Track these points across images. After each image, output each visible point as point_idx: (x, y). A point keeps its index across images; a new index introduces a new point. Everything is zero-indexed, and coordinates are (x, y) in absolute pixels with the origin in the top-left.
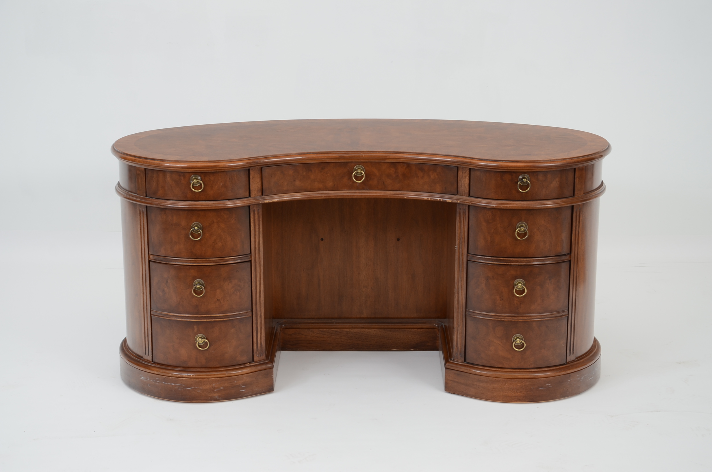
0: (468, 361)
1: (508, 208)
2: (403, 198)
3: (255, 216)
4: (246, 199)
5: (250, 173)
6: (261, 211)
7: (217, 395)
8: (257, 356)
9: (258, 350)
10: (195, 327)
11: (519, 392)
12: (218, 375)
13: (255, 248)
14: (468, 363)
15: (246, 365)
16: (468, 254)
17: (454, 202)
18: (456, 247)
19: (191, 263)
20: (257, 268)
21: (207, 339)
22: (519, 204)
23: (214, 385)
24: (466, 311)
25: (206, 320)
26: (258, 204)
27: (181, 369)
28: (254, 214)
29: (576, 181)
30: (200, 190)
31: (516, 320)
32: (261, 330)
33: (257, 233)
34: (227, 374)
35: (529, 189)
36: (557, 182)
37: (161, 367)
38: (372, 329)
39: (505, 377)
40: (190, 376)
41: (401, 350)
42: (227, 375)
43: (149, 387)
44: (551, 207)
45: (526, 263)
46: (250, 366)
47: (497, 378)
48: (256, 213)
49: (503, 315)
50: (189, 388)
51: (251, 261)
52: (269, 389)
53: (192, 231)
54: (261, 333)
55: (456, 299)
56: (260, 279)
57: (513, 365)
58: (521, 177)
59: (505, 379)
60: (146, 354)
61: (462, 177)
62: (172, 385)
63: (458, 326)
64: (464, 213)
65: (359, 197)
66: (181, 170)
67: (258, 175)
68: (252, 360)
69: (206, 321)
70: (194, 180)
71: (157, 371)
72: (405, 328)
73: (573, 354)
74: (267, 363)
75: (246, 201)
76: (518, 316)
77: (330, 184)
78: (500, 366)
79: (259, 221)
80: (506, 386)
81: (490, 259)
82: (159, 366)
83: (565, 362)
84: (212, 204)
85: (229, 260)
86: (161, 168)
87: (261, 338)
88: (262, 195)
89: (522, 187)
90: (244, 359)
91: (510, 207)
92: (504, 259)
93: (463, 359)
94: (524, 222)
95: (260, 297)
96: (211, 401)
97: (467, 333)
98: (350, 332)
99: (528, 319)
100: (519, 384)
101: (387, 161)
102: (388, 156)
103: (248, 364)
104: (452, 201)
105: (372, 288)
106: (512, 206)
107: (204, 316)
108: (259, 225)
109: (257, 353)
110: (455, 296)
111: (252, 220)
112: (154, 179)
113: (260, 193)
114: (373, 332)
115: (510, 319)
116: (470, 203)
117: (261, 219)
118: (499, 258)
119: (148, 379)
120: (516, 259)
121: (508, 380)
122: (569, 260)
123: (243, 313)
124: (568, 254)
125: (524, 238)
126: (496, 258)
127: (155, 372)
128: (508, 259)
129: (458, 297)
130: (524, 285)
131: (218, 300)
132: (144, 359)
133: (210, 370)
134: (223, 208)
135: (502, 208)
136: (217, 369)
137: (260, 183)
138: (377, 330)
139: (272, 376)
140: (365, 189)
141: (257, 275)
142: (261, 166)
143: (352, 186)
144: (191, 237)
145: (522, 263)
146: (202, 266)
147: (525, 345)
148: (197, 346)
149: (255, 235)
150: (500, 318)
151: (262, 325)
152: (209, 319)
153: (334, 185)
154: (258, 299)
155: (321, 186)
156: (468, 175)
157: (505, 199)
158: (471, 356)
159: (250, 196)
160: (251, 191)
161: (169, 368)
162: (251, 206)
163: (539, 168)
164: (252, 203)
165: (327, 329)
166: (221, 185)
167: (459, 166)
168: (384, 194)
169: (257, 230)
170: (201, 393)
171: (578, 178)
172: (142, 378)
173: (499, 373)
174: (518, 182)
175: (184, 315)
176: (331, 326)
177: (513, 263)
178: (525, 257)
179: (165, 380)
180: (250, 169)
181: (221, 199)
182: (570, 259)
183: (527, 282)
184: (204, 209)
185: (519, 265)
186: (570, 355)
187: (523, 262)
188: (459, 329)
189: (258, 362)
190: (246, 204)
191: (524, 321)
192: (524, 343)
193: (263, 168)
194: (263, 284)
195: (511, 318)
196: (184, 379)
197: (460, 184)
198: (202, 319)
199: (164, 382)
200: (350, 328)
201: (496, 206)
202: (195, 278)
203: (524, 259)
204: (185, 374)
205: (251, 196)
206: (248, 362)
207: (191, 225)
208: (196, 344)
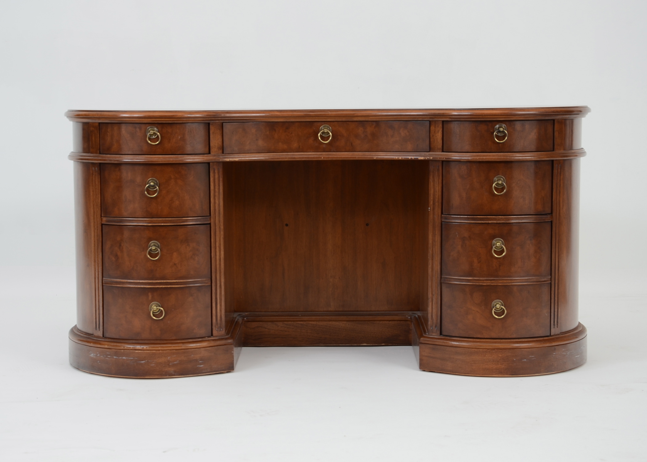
0: (444, 333)
1: (484, 160)
2: (373, 159)
3: (214, 176)
4: (206, 155)
5: (210, 128)
6: (221, 170)
7: (172, 369)
8: (216, 330)
9: (217, 323)
10: (150, 294)
11: (500, 364)
12: (174, 347)
13: (215, 210)
14: (444, 335)
15: (204, 339)
16: (443, 215)
17: (426, 158)
18: (429, 208)
19: (146, 223)
20: (217, 232)
21: (162, 307)
22: (496, 155)
23: (169, 358)
24: (441, 278)
25: (161, 286)
26: (218, 163)
27: (134, 341)
28: (214, 172)
29: (555, 134)
30: (157, 143)
31: (495, 284)
32: (221, 302)
33: (218, 194)
34: (184, 346)
35: (506, 138)
36: (535, 133)
37: (112, 340)
38: (340, 322)
39: (485, 348)
40: (143, 348)
41: (371, 345)
42: (183, 348)
43: (99, 363)
44: (530, 160)
45: (505, 221)
46: (209, 340)
47: (477, 348)
48: (216, 171)
49: (481, 279)
50: (142, 362)
51: (210, 224)
52: (229, 368)
53: (148, 188)
54: (221, 305)
55: (430, 266)
56: (220, 244)
57: (493, 335)
58: (497, 126)
59: (485, 350)
60: (96, 330)
61: (435, 132)
62: (124, 359)
63: (433, 296)
64: (438, 170)
65: (325, 159)
66: (137, 120)
67: (219, 131)
68: (210, 334)
69: (162, 288)
70: (151, 132)
71: (108, 345)
72: (375, 321)
73: (557, 327)
74: (226, 339)
75: (206, 158)
76: (497, 280)
77: (295, 145)
78: (479, 336)
79: (219, 180)
80: (486, 358)
81: (466, 217)
82: (110, 340)
83: (549, 334)
84: (169, 158)
85: (187, 221)
86: (116, 119)
87: (221, 310)
88: (223, 153)
89: (498, 137)
90: (202, 332)
91: (486, 159)
92: (481, 217)
93: (439, 332)
94: (501, 175)
95: (220, 264)
96: (165, 376)
97: (443, 303)
98: (316, 325)
99: (508, 283)
100: (500, 355)
101: (355, 119)
102: (356, 114)
103: (207, 338)
104: (424, 158)
105: (339, 278)
106: (488, 157)
107: (159, 281)
108: (219, 186)
109: (217, 326)
110: (429, 263)
111: (212, 179)
112: (108, 133)
113: (221, 151)
114: (342, 324)
115: (488, 283)
116: (444, 158)
117: (221, 179)
118: (475, 217)
119: (98, 355)
120: (493, 217)
121: (489, 350)
122: (550, 221)
123: (201, 280)
124: (549, 214)
125: (502, 193)
126: (472, 217)
127: (106, 346)
128: (485, 217)
129: (433, 264)
130: (503, 244)
131: (175, 264)
132: (95, 336)
133: (165, 342)
134: (181, 162)
135: (478, 160)
136: (173, 342)
137: (220, 140)
138: (345, 322)
139: (233, 353)
140: (332, 151)
141: (217, 240)
142: (222, 121)
143: (318, 148)
144: (146, 193)
145: (501, 221)
146: (158, 227)
147: (506, 311)
148: (152, 315)
149: (215, 196)
150: (478, 283)
151: (221, 296)
152: (164, 285)
153: (299, 147)
154: (218, 266)
155: (285, 147)
156: (441, 129)
157: (480, 151)
158: (448, 327)
159: (209, 153)
160: (211, 148)
161: (121, 341)
162: (211, 164)
163: (516, 116)
164: (212, 160)
165: (292, 322)
166: (179, 138)
167: (431, 120)
168: (352, 156)
169: (217, 190)
170: (155, 367)
171: (557, 132)
172: (92, 355)
173: (478, 344)
174: (494, 132)
175: (138, 281)
176: (296, 318)
177: (490, 221)
178: (504, 214)
179: (116, 354)
180: (211, 123)
181: (178, 153)
182: (551, 219)
183: (506, 241)
184: (161, 162)
185: (497, 223)
186: (554, 328)
187: (501, 219)
188: (434, 299)
189: (217, 337)
190: (206, 160)
191: (503, 285)
192: (505, 309)
193: (224, 123)
194: (223, 250)
195: (489, 281)
196: (137, 351)
197: (433, 140)
198: (157, 285)
199: (115, 356)
200: (316, 321)
201: (471, 159)
202: (150, 239)
203: (503, 217)
204: (138, 347)
205: (212, 153)
206: (206, 336)
207: (146, 182)
208: (150, 313)
